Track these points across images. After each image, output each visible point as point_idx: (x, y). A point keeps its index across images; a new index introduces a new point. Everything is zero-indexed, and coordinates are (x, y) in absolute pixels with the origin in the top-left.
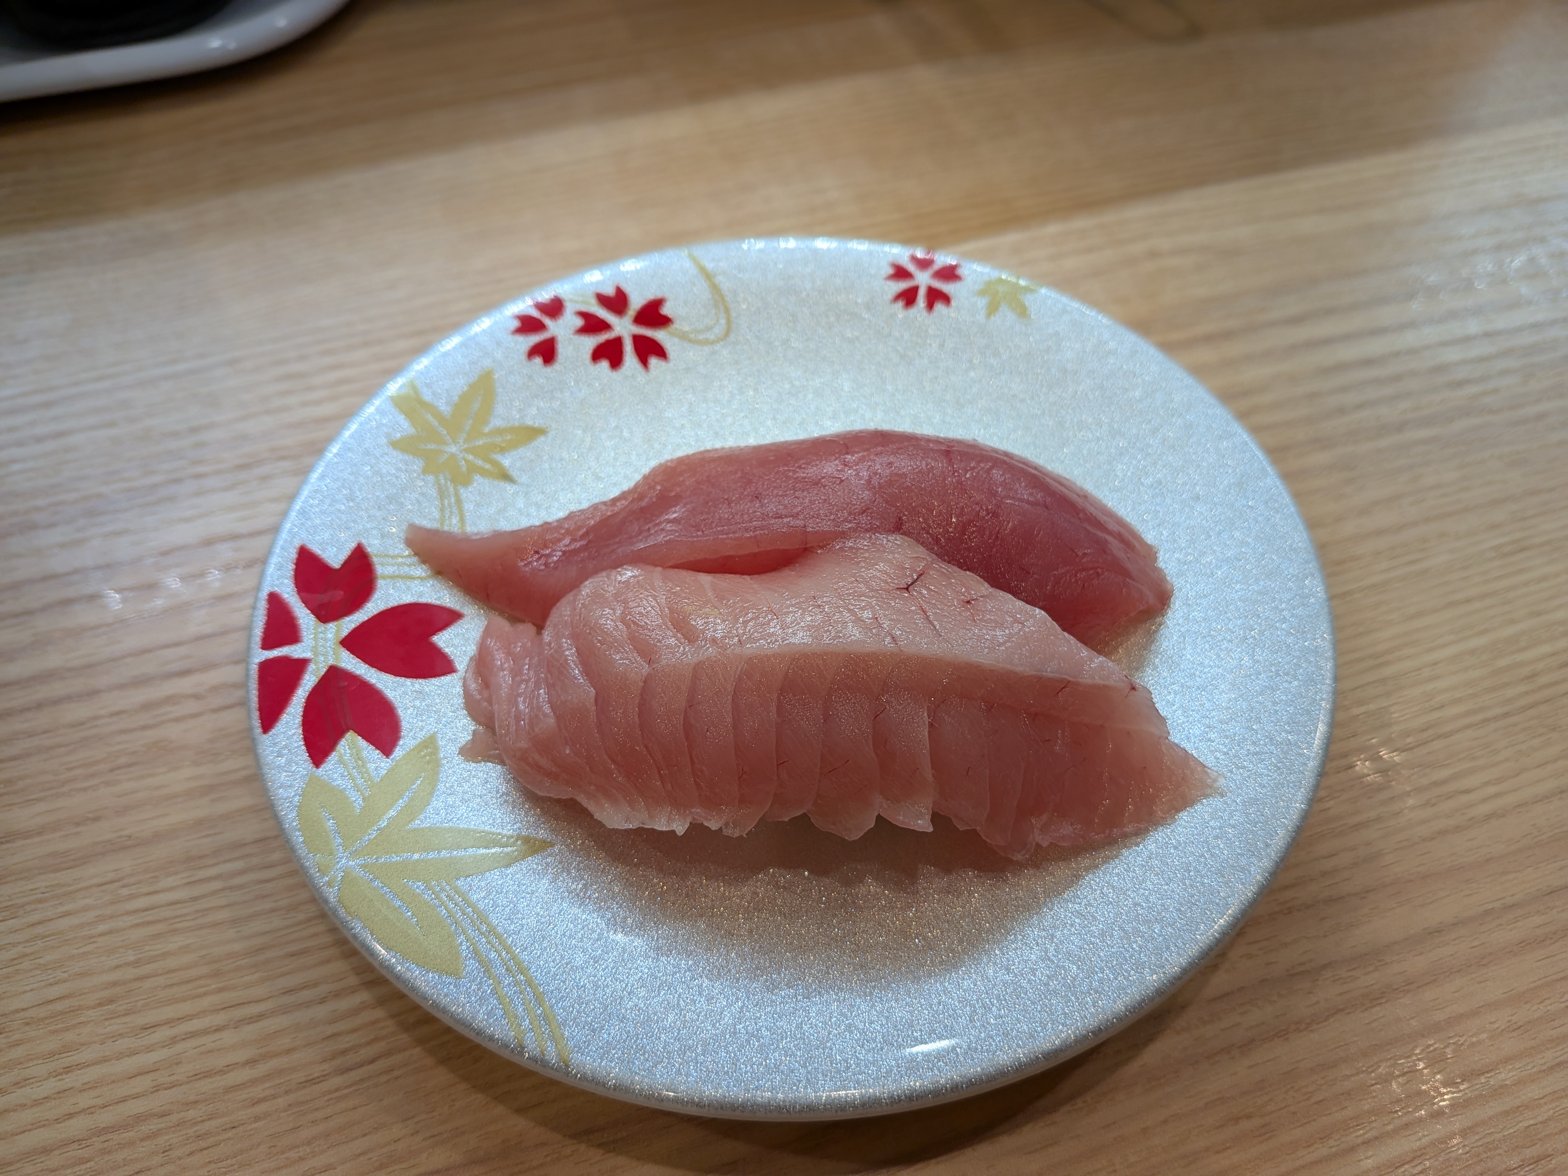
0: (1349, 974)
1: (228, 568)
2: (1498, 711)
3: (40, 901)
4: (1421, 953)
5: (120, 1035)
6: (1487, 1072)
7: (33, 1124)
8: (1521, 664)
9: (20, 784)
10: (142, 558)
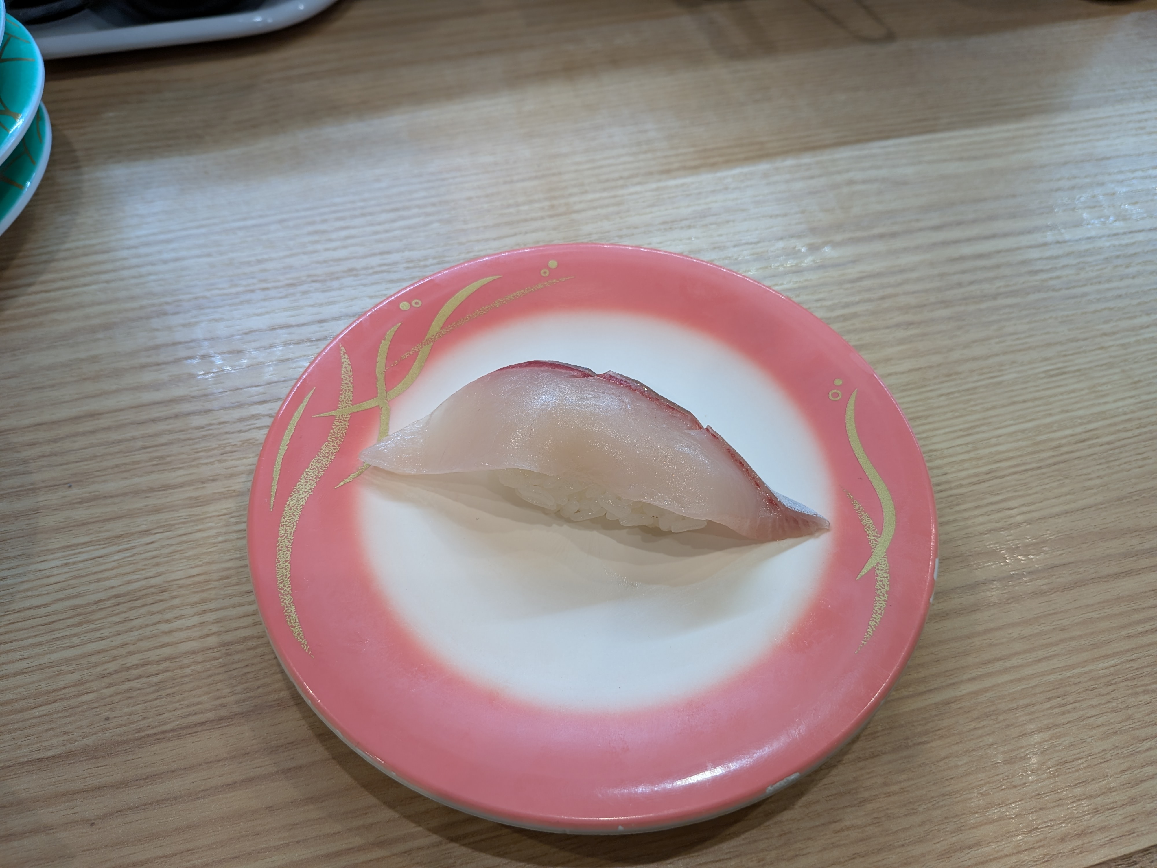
1: (285, 344)
2: (1034, 465)
3: (184, 523)
4: (972, 595)
5: (234, 595)
6: (1003, 659)
7: (187, 639)
8: (1052, 440)
9: (168, 459)
10: (232, 336)
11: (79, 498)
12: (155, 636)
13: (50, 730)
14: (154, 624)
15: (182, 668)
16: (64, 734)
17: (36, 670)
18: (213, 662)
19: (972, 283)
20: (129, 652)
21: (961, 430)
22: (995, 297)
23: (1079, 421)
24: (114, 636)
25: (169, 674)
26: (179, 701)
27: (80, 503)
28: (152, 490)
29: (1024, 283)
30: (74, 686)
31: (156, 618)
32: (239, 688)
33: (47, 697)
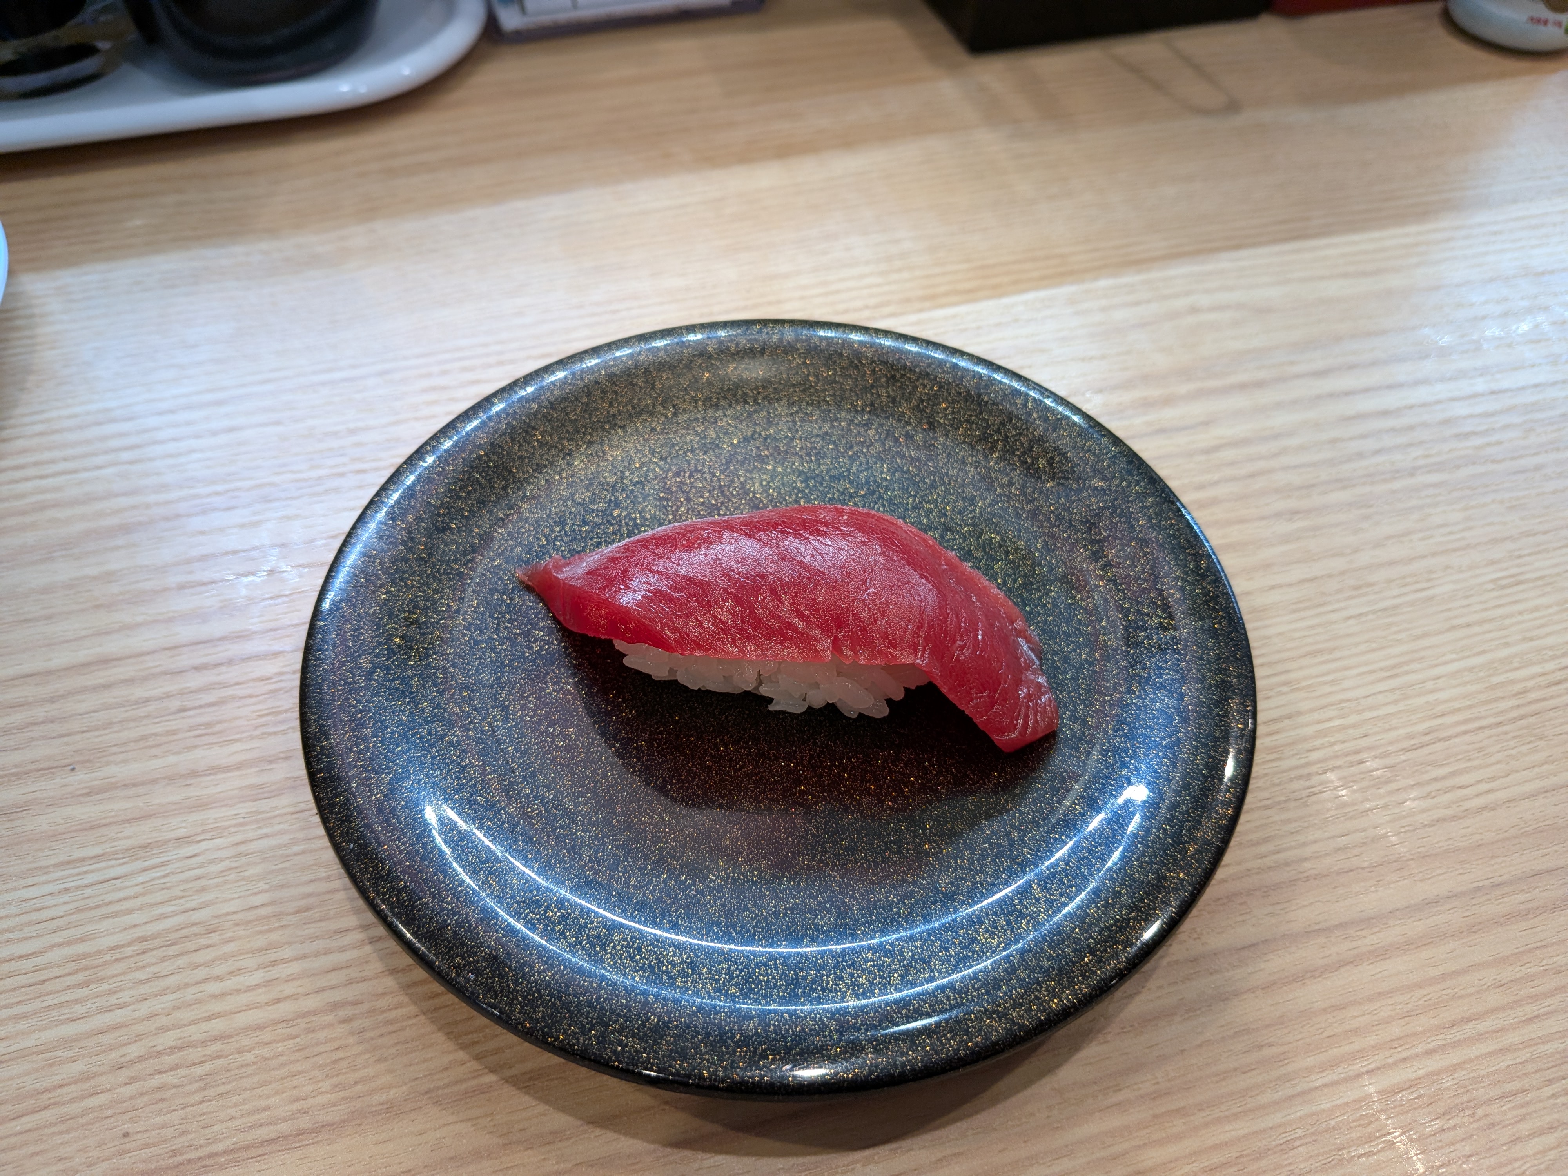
0: (1358, 933)
2: (1492, 720)
3: (241, 825)
5: (317, 937)
7: (247, 1006)
8: (1513, 682)
9: (218, 728)
10: (313, 540)
11: (86, 787)
12: (199, 1002)
13: (36, 1154)
14: (197, 983)
15: (240, 1051)
16: (59, 1160)
17: (18, 1058)
18: (286, 1043)
19: (1377, 452)
20: (161, 1028)
21: (1381, 669)
22: (1412, 472)
23: (1550, 653)
24: (138, 1001)
25: (221, 1062)
26: (236, 1105)
27: (88, 794)
28: (194, 774)
29: (1451, 451)
30: (75, 1082)
31: (201, 973)
32: (326, 1085)
33: (33, 1102)
